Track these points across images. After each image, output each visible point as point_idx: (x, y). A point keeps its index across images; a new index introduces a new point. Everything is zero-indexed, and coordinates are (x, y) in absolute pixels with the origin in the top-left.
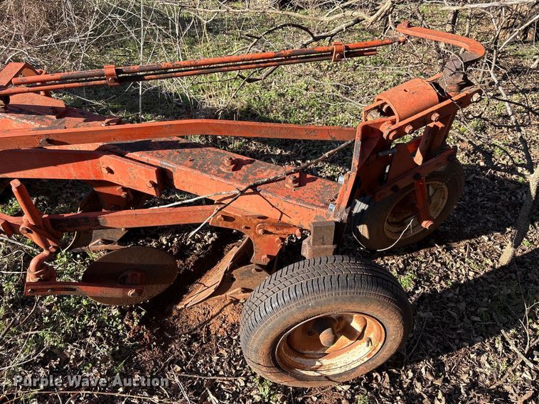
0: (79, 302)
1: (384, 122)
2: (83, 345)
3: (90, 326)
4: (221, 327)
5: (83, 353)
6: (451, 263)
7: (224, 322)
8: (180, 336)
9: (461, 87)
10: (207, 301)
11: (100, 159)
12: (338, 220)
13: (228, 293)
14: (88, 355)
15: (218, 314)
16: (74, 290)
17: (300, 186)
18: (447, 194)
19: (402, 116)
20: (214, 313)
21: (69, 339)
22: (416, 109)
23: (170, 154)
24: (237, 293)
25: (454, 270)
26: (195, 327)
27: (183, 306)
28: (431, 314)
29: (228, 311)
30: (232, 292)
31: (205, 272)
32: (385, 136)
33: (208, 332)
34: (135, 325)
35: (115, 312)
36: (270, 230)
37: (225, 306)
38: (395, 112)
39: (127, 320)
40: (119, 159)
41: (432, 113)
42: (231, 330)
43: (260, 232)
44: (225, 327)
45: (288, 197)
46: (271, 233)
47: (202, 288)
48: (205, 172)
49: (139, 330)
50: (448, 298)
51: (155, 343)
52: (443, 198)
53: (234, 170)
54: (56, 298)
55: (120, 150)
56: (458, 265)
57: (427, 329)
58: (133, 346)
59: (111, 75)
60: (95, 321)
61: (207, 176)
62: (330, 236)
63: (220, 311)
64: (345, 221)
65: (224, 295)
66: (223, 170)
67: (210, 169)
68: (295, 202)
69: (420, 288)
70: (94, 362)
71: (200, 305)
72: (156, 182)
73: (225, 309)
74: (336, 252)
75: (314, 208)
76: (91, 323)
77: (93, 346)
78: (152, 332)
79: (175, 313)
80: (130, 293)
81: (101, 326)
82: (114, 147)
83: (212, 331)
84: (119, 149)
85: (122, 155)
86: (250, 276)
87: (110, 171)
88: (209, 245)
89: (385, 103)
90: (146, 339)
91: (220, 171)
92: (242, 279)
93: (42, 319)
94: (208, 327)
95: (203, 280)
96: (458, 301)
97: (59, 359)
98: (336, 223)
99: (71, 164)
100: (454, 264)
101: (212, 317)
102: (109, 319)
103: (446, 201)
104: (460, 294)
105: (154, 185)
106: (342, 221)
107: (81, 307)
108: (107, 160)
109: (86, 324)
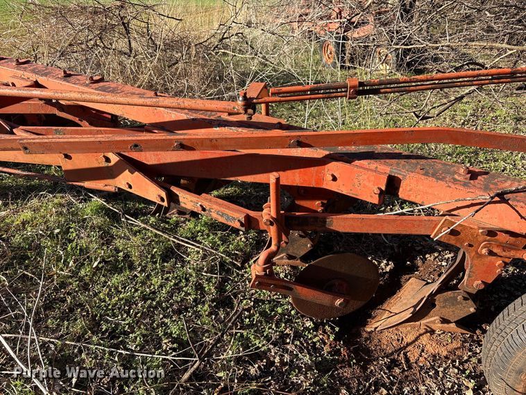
3: (287, 334)
4: (421, 356)
5: (287, 358)
7: (423, 351)
8: (378, 358)
10: (399, 327)
11: (326, 166)
13: (423, 322)
14: (292, 361)
15: (414, 342)
16: (292, 289)
20: (409, 341)
23: (398, 164)
24: (434, 322)
26: (390, 351)
27: (373, 329)
29: (425, 340)
30: (428, 320)
31: (386, 299)
33: (407, 360)
34: (331, 339)
35: (309, 324)
37: (421, 335)
39: (321, 334)
42: (433, 361)
43: (484, 251)
44: (426, 356)
47: (387, 314)
49: (336, 346)
51: (354, 361)
53: (471, 179)
54: (252, 303)
58: (332, 360)
59: (354, 87)
60: (291, 330)
63: (417, 339)
65: (418, 323)
66: (459, 178)
67: (444, 178)
70: (299, 369)
71: (391, 330)
72: (383, 188)
73: (421, 337)
76: (287, 331)
77: (295, 353)
78: (349, 349)
79: (365, 335)
80: (338, 302)
81: (298, 335)
82: (340, 155)
83: (411, 359)
84: (346, 157)
85: (350, 163)
86: (453, 305)
87: (334, 179)
88: (387, 272)
90: (345, 356)
91: (455, 180)
92: (444, 307)
93: (242, 321)
94: (405, 354)
95: (385, 306)
97: (265, 360)
99: (298, 170)
101: (408, 345)
102: (304, 330)
107: (275, 315)
108: (335, 167)
109: (282, 332)
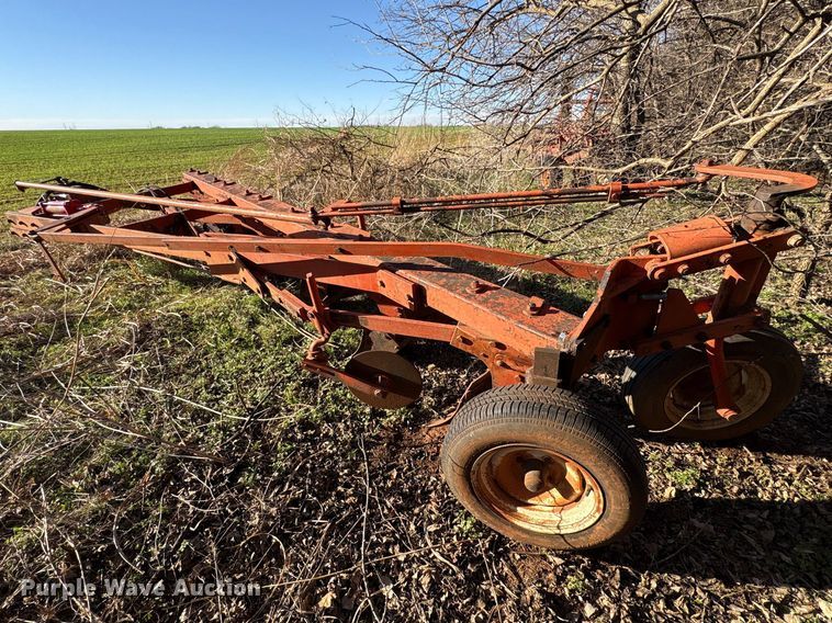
0: (345, 395)
1: (651, 259)
2: (335, 427)
5: (331, 433)
6: (766, 478)
9: (772, 225)
11: (378, 273)
12: (565, 350)
14: (335, 436)
16: (333, 375)
17: (538, 314)
18: (769, 384)
19: (675, 253)
21: (328, 419)
22: (696, 246)
25: (769, 488)
28: (712, 527)
32: (649, 274)
35: (368, 410)
36: (509, 363)
38: (667, 250)
40: (389, 274)
41: (722, 252)
43: (498, 363)
45: (521, 322)
46: (509, 368)
48: (452, 291)
50: (746, 519)
52: (764, 389)
53: (477, 292)
55: (392, 268)
56: (778, 484)
57: (699, 542)
59: (396, 205)
61: (452, 294)
62: (555, 368)
64: (574, 354)
66: (468, 291)
67: (456, 290)
68: (526, 328)
69: (703, 491)
70: (336, 442)
72: (412, 296)
74: (559, 386)
75: (545, 336)
76: (347, 413)
77: (341, 430)
80: (377, 392)
81: (353, 417)
82: (389, 264)
85: (394, 272)
87: (383, 285)
89: (660, 243)
91: (464, 292)
96: (762, 527)
98: (562, 354)
99: (356, 276)
100: (772, 482)
102: (362, 413)
103: (768, 395)
104: (768, 519)
105: (410, 298)
106: (570, 352)
108: (382, 275)
